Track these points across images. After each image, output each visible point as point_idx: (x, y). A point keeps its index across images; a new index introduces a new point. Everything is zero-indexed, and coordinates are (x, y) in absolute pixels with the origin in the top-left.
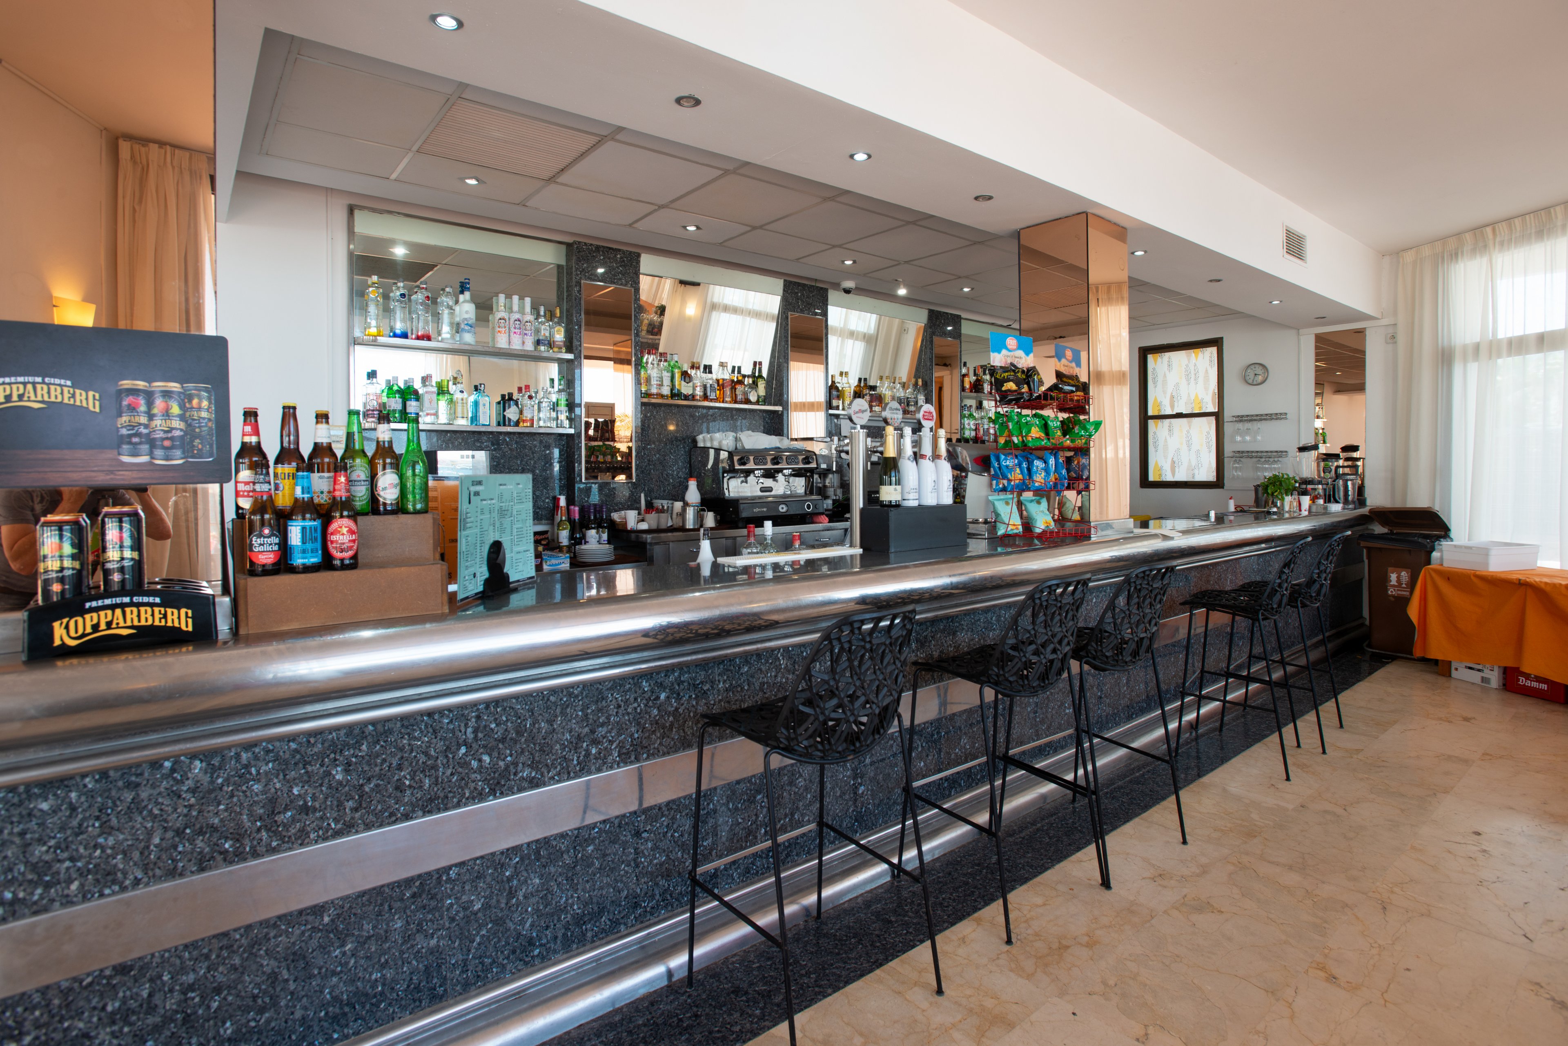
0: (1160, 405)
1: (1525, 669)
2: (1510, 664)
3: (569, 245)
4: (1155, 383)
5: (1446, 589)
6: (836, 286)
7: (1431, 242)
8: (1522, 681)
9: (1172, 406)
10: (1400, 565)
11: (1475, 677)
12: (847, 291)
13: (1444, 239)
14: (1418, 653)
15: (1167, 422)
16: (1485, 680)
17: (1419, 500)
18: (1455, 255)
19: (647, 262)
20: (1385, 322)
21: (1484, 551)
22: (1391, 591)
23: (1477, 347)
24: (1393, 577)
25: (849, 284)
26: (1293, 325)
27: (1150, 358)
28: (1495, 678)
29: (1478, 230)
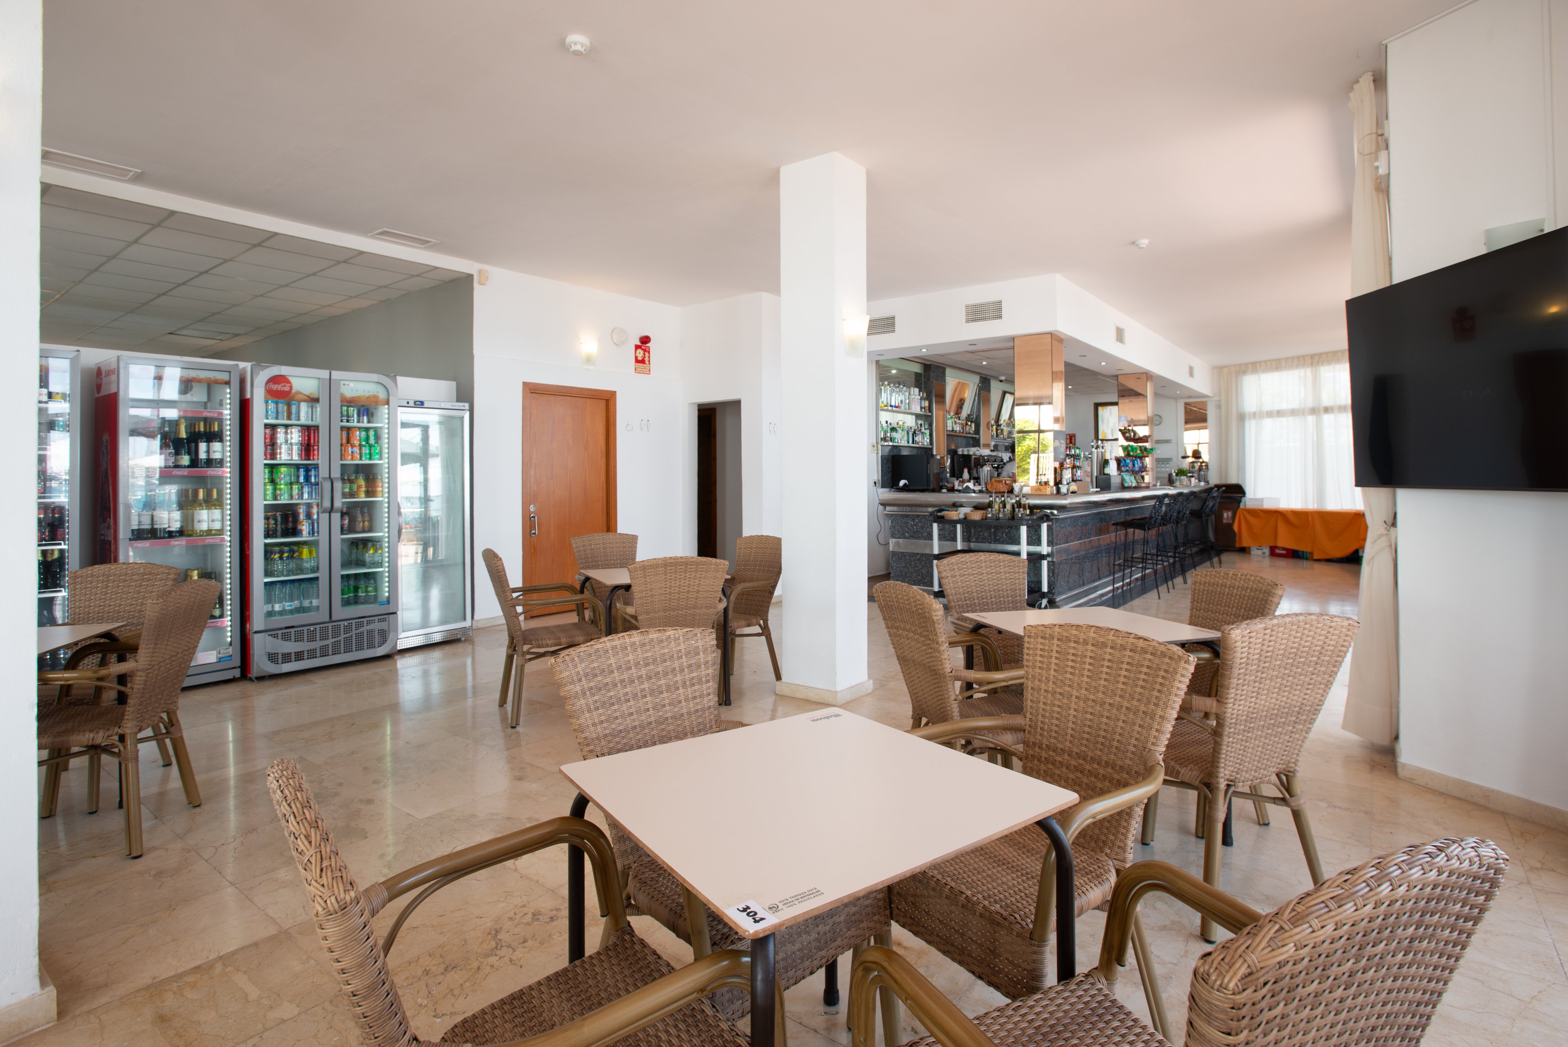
0: (1105, 434)
1: (1279, 545)
2: (1272, 544)
3: (925, 365)
4: (1103, 422)
5: (1248, 517)
6: (996, 378)
7: (1235, 366)
8: (1277, 551)
9: (1112, 435)
10: (1228, 509)
11: (1260, 552)
12: (1001, 381)
13: (1240, 365)
14: (1237, 545)
15: (1110, 442)
16: (1264, 553)
17: (1233, 480)
18: (1245, 372)
19: (948, 371)
20: (1216, 399)
21: (1262, 500)
22: (1225, 521)
23: (1254, 414)
24: (1225, 515)
25: (1003, 378)
26: (1176, 398)
27: (1100, 409)
28: (1267, 551)
29: (1254, 364)
